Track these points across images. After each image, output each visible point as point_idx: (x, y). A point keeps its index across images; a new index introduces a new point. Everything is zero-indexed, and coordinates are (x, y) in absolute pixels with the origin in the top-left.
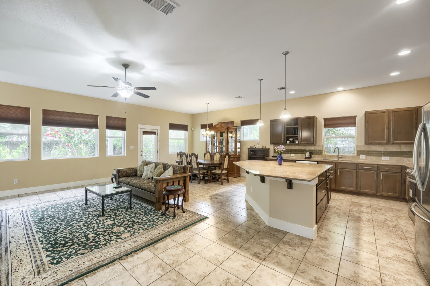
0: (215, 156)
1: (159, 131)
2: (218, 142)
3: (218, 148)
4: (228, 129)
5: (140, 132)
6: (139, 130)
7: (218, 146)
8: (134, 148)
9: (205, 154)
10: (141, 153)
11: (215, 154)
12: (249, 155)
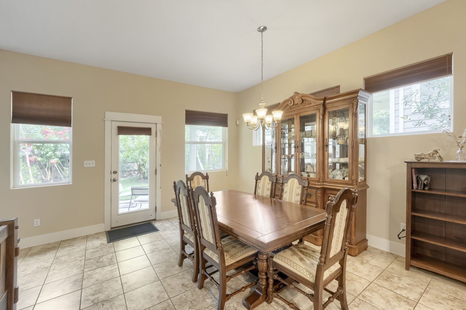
0: (287, 188)
1: (159, 127)
2: (293, 145)
3: (293, 161)
4: (324, 105)
5: (110, 129)
6: (108, 124)
7: (292, 156)
8: (94, 165)
9: (258, 178)
10: (114, 176)
11: (285, 179)
12: (412, 188)
